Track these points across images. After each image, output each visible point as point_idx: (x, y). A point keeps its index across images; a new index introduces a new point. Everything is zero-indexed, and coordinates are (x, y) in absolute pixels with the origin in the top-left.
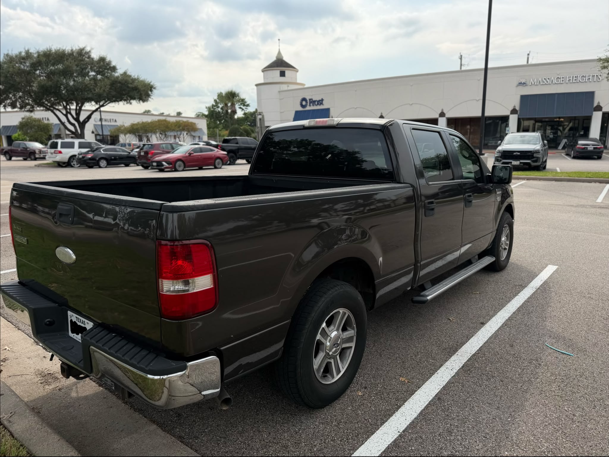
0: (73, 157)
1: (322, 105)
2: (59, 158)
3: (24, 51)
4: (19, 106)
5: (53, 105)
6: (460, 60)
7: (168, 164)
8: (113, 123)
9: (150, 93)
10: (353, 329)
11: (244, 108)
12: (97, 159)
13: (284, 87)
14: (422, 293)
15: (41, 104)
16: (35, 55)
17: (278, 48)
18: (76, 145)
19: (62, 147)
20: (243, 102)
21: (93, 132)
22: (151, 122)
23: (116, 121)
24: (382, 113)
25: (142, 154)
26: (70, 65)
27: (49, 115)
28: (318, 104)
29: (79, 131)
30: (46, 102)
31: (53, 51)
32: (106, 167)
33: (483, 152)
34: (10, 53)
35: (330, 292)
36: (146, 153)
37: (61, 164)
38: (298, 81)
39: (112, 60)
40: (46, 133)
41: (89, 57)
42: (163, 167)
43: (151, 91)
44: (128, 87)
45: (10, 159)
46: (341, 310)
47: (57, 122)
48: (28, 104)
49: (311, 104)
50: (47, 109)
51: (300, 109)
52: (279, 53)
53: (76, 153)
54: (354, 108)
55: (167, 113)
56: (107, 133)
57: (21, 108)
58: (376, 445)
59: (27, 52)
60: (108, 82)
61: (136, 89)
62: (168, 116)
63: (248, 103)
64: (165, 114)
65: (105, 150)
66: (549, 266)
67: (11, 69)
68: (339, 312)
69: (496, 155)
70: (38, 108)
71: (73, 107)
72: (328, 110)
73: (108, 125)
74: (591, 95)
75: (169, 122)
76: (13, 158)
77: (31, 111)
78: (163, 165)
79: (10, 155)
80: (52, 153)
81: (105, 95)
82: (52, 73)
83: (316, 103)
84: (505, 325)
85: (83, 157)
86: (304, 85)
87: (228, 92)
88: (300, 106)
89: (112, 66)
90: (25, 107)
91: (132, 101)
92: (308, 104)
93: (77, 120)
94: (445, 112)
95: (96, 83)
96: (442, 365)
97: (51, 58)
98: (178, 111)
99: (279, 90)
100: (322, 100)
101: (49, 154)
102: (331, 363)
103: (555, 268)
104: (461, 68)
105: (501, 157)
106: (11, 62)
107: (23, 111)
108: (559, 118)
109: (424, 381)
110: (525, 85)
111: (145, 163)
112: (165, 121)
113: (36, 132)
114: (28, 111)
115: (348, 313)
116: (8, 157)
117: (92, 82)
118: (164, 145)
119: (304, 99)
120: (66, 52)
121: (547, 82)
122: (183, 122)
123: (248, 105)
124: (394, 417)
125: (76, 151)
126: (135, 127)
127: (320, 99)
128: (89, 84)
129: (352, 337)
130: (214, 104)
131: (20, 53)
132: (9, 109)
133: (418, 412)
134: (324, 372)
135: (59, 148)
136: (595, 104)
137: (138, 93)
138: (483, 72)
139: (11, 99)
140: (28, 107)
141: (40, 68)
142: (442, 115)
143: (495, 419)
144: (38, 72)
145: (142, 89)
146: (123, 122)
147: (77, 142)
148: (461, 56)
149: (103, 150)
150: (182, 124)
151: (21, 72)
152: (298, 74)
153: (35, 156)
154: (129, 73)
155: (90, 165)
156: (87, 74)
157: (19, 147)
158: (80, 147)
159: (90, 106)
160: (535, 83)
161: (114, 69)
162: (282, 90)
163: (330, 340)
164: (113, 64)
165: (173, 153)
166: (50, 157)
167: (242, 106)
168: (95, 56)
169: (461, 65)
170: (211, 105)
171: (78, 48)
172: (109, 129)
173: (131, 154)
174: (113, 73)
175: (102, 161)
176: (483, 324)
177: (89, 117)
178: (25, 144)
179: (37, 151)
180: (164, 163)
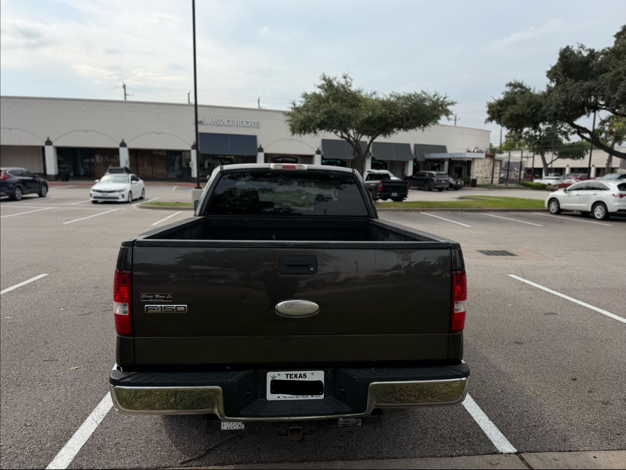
6: (123, 89)
24: (48, 138)
74: (253, 139)
94: (126, 142)
104: (125, 98)
108: (230, 156)
110: (201, 123)
121: (220, 123)
136: (258, 147)
142: (123, 145)
148: (125, 85)
160: (209, 123)
169: (125, 95)
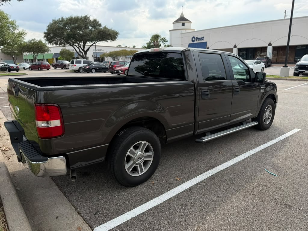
0: (81, 68)
1: (203, 40)
2: (74, 68)
3: (61, 18)
4: (59, 44)
5: (74, 43)
6: (284, 13)
7: (121, 71)
8: (102, 52)
9: (116, 36)
10: (152, 152)
11: (165, 43)
12: (91, 69)
13: (184, 31)
14: (201, 138)
15: (68, 43)
16: (66, 20)
17: (182, 11)
18: (82, 62)
19: (76, 63)
20: (164, 40)
21: (93, 56)
22: (119, 51)
23: (103, 50)
24: (235, 44)
25: (111, 66)
26: (80, 24)
27: (71, 48)
28: (201, 40)
29: (84, 55)
30: (71, 42)
31: (73, 17)
32: (95, 73)
33: (287, 66)
34: (55, 19)
35: (135, 133)
36: (112, 66)
37: (76, 71)
38: (191, 28)
39: (99, 21)
40: (71, 56)
41: (89, 20)
42: (119, 73)
43: (117, 35)
44: (106, 34)
45: (56, 69)
46: (143, 142)
47: (75, 51)
48: (63, 43)
49: (197, 40)
50: (71, 45)
51: (191, 42)
52: (182, 13)
53: (82, 66)
54: (220, 41)
55: (129, 47)
56: (98, 56)
57: (60, 45)
58: (148, 206)
59: (62, 18)
60: (97, 31)
61: (109, 35)
62: (129, 48)
63: (167, 40)
64: (127, 47)
65: (95, 65)
66: (296, 129)
67: (55, 27)
68: (141, 143)
69: (295, 67)
70: (67, 45)
71: (82, 44)
72: (206, 43)
73: (100, 53)
75: (127, 51)
76: (57, 68)
77: (64, 46)
78: (119, 72)
79: (56, 67)
80: (72, 66)
81: (95, 38)
82: (73, 28)
83: (200, 39)
84: (249, 157)
85: (85, 68)
86: (195, 30)
87: (155, 35)
88: (191, 41)
89: (99, 23)
90: (62, 44)
91: (108, 41)
92: (196, 40)
93: (83, 50)
95: (91, 33)
96: (202, 174)
97: (72, 21)
98: (134, 45)
99: (181, 33)
100: (203, 37)
101: (71, 66)
102: (137, 166)
103: (299, 130)
104: (285, 18)
105: (298, 68)
106: (55, 24)
107: (61, 46)
109: (188, 180)
111: (112, 71)
112: (125, 50)
113: (67, 56)
114: (63, 46)
115: (147, 144)
116: (55, 68)
117: (90, 32)
118: (121, 63)
119: (194, 37)
120: (79, 17)
122: (134, 51)
123: (167, 41)
124: (163, 195)
125: (82, 65)
126: (111, 53)
127: (202, 37)
128: (88, 33)
129: (151, 156)
130: (150, 41)
131: (59, 19)
132: (55, 45)
133: (176, 194)
134: (132, 170)
135: (75, 64)
137: (110, 37)
138: (290, 20)
139: (55, 41)
140: (63, 44)
141: (67, 26)
142: (270, 44)
143: (213, 202)
144: (66, 28)
145: (112, 35)
146: (106, 51)
147: (82, 60)
148: (286, 11)
149: (94, 65)
150: (133, 52)
151: (59, 28)
152: (191, 24)
153: (66, 67)
154: (107, 27)
155: (88, 72)
156: (88, 28)
157: (60, 63)
158: (84, 63)
159: (89, 43)
161: (100, 25)
162: (182, 33)
163: (136, 156)
164: (100, 23)
165: (124, 66)
166: (71, 68)
167: (163, 42)
168: (92, 19)
169: (285, 16)
170: (149, 42)
171: (84, 16)
172: (100, 54)
173: (107, 66)
174: (100, 27)
175: (93, 70)
176: (237, 156)
177: (89, 49)
178: (62, 62)
179: (67, 65)
180: (120, 71)
